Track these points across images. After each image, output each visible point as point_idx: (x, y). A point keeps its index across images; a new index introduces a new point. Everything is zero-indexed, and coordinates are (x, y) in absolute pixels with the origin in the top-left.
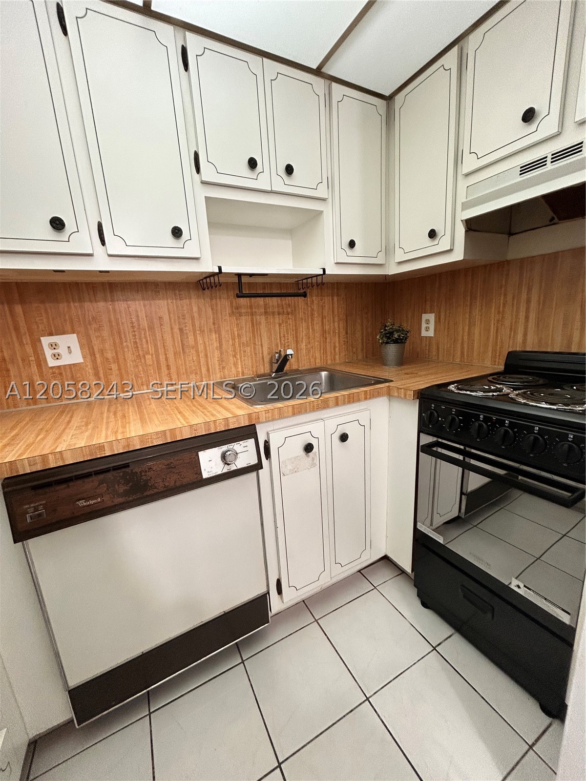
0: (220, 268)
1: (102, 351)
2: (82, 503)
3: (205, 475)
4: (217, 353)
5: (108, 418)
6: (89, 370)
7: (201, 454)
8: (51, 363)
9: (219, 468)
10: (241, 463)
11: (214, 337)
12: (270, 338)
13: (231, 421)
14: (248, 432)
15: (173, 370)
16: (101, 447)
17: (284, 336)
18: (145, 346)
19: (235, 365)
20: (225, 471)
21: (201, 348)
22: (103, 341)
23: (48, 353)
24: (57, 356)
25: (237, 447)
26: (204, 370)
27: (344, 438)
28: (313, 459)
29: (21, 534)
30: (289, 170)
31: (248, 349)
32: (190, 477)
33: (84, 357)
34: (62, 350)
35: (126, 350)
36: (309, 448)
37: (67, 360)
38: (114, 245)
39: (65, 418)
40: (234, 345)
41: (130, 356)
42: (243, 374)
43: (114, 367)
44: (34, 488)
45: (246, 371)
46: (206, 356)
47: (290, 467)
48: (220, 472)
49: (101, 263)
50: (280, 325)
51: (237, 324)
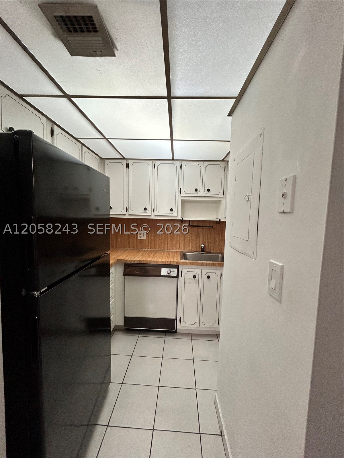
0: (183, 218)
1: (151, 237)
2: (135, 272)
3: (162, 275)
4: (183, 241)
5: (147, 255)
6: (147, 241)
7: (162, 269)
8: (139, 238)
9: (166, 274)
10: (172, 275)
11: (183, 236)
12: (203, 239)
13: (171, 262)
14: (177, 267)
15: (169, 244)
16: (142, 261)
17: (209, 239)
18: (162, 237)
19: (189, 246)
20: (167, 275)
21: (178, 239)
22: (152, 234)
23: (139, 235)
24: (140, 237)
25: (172, 270)
26: (178, 246)
27: (208, 277)
28: (196, 281)
29: (125, 275)
30: (208, 190)
31: (194, 242)
32: (158, 274)
33: (146, 238)
34: (142, 235)
35: (157, 237)
36: (194, 277)
37: (142, 238)
38: (156, 213)
39: (138, 253)
40: (189, 240)
41: (157, 239)
42: (191, 250)
43: (153, 241)
44: (129, 266)
45: (192, 249)
46: (180, 242)
47: (188, 281)
48: (166, 275)
49: (153, 217)
50: (208, 235)
51: (192, 233)
